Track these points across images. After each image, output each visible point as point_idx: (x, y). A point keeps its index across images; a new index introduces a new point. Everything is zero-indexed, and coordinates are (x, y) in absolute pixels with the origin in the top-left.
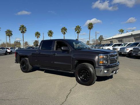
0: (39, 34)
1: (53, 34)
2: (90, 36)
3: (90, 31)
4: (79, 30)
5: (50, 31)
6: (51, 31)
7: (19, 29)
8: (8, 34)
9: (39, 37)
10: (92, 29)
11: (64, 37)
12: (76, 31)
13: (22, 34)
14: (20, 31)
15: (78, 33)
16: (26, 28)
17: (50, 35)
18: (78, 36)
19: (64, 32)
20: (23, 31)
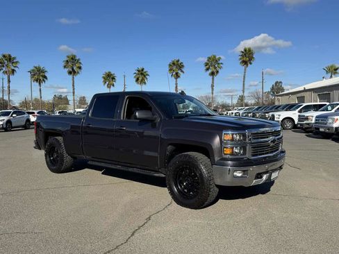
0: (113, 78)
1: (147, 77)
2: (244, 82)
3: (245, 69)
4: (215, 68)
5: (140, 69)
6: (143, 70)
7: (63, 64)
8: (36, 77)
9: (113, 85)
10: (251, 63)
11: (176, 84)
12: (207, 69)
13: (71, 76)
14: (67, 70)
15: (212, 74)
16: (80, 63)
17: (140, 79)
18: (213, 82)
19: (177, 74)
20: (73, 69)
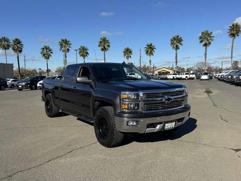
0: (131, 52)
1: (154, 50)
2: (232, 50)
3: (233, 40)
4: (208, 40)
5: (149, 44)
6: (151, 45)
7: (98, 44)
8: (82, 53)
9: (130, 57)
10: (238, 35)
11: (176, 54)
12: (201, 42)
13: (103, 52)
14: (100, 48)
15: (206, 45)
16: (109, 43)
17: (149, 51)
18: (206, 51)
19: (177, 46)
20: (104, 47)
